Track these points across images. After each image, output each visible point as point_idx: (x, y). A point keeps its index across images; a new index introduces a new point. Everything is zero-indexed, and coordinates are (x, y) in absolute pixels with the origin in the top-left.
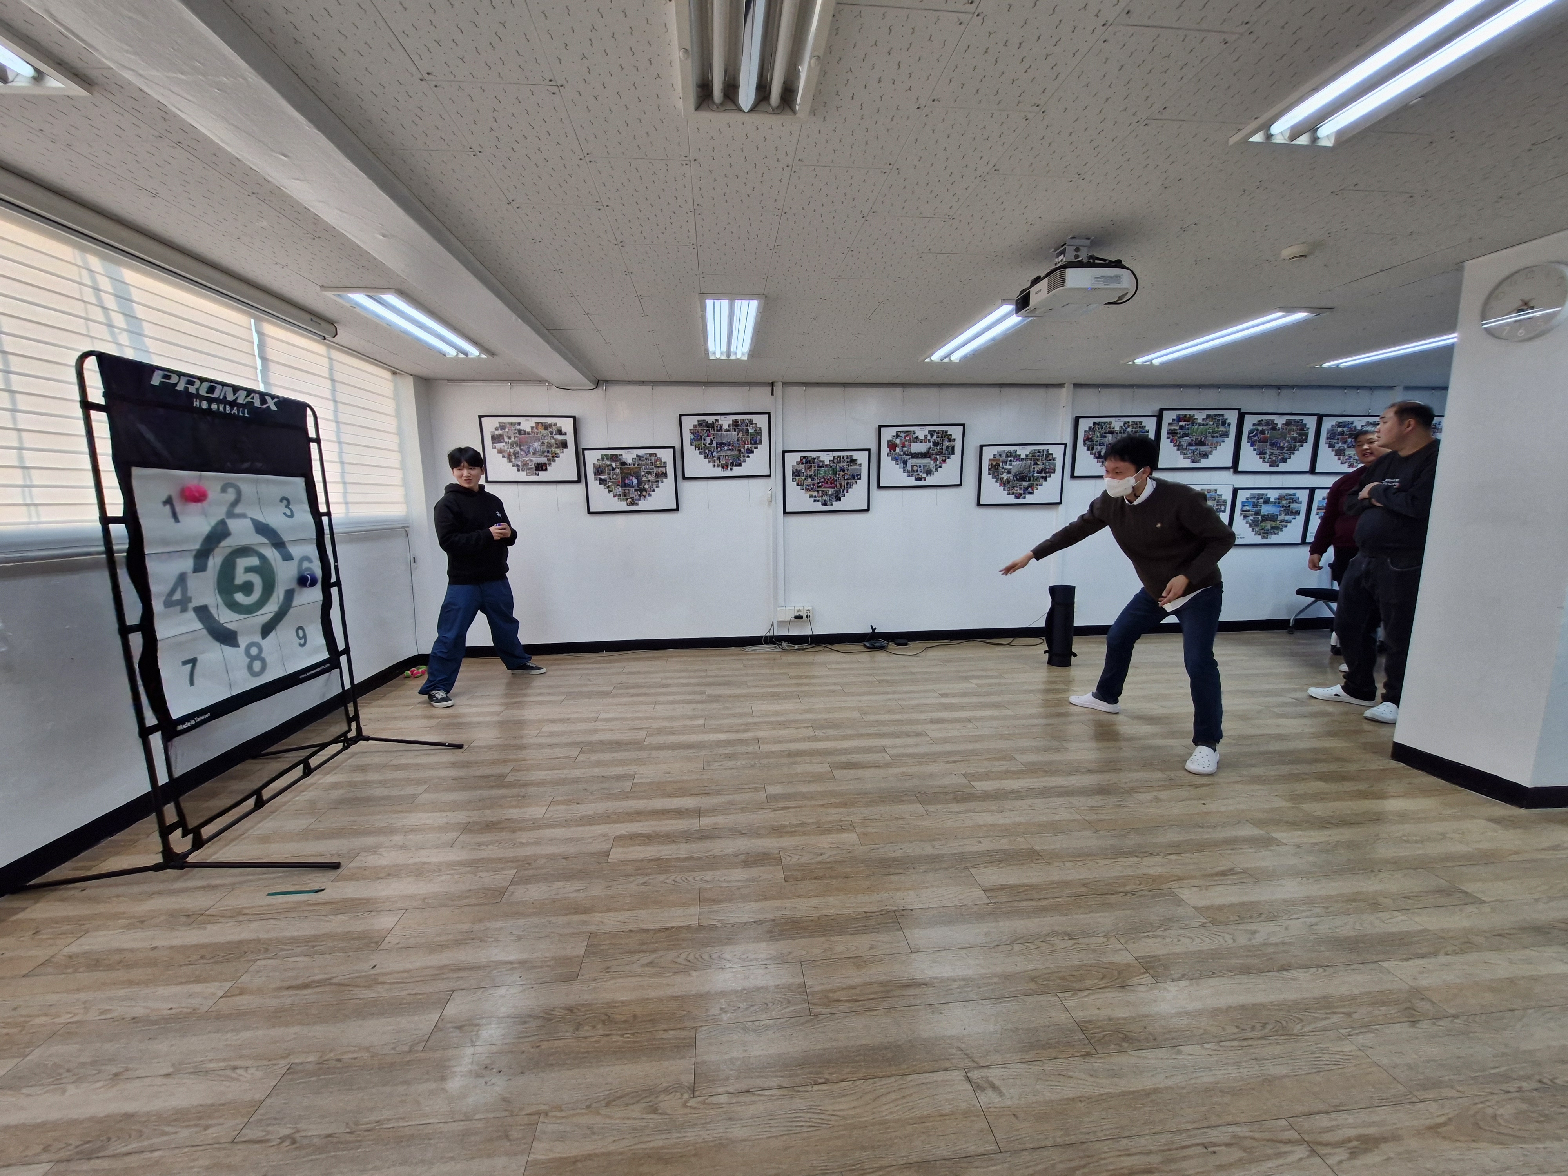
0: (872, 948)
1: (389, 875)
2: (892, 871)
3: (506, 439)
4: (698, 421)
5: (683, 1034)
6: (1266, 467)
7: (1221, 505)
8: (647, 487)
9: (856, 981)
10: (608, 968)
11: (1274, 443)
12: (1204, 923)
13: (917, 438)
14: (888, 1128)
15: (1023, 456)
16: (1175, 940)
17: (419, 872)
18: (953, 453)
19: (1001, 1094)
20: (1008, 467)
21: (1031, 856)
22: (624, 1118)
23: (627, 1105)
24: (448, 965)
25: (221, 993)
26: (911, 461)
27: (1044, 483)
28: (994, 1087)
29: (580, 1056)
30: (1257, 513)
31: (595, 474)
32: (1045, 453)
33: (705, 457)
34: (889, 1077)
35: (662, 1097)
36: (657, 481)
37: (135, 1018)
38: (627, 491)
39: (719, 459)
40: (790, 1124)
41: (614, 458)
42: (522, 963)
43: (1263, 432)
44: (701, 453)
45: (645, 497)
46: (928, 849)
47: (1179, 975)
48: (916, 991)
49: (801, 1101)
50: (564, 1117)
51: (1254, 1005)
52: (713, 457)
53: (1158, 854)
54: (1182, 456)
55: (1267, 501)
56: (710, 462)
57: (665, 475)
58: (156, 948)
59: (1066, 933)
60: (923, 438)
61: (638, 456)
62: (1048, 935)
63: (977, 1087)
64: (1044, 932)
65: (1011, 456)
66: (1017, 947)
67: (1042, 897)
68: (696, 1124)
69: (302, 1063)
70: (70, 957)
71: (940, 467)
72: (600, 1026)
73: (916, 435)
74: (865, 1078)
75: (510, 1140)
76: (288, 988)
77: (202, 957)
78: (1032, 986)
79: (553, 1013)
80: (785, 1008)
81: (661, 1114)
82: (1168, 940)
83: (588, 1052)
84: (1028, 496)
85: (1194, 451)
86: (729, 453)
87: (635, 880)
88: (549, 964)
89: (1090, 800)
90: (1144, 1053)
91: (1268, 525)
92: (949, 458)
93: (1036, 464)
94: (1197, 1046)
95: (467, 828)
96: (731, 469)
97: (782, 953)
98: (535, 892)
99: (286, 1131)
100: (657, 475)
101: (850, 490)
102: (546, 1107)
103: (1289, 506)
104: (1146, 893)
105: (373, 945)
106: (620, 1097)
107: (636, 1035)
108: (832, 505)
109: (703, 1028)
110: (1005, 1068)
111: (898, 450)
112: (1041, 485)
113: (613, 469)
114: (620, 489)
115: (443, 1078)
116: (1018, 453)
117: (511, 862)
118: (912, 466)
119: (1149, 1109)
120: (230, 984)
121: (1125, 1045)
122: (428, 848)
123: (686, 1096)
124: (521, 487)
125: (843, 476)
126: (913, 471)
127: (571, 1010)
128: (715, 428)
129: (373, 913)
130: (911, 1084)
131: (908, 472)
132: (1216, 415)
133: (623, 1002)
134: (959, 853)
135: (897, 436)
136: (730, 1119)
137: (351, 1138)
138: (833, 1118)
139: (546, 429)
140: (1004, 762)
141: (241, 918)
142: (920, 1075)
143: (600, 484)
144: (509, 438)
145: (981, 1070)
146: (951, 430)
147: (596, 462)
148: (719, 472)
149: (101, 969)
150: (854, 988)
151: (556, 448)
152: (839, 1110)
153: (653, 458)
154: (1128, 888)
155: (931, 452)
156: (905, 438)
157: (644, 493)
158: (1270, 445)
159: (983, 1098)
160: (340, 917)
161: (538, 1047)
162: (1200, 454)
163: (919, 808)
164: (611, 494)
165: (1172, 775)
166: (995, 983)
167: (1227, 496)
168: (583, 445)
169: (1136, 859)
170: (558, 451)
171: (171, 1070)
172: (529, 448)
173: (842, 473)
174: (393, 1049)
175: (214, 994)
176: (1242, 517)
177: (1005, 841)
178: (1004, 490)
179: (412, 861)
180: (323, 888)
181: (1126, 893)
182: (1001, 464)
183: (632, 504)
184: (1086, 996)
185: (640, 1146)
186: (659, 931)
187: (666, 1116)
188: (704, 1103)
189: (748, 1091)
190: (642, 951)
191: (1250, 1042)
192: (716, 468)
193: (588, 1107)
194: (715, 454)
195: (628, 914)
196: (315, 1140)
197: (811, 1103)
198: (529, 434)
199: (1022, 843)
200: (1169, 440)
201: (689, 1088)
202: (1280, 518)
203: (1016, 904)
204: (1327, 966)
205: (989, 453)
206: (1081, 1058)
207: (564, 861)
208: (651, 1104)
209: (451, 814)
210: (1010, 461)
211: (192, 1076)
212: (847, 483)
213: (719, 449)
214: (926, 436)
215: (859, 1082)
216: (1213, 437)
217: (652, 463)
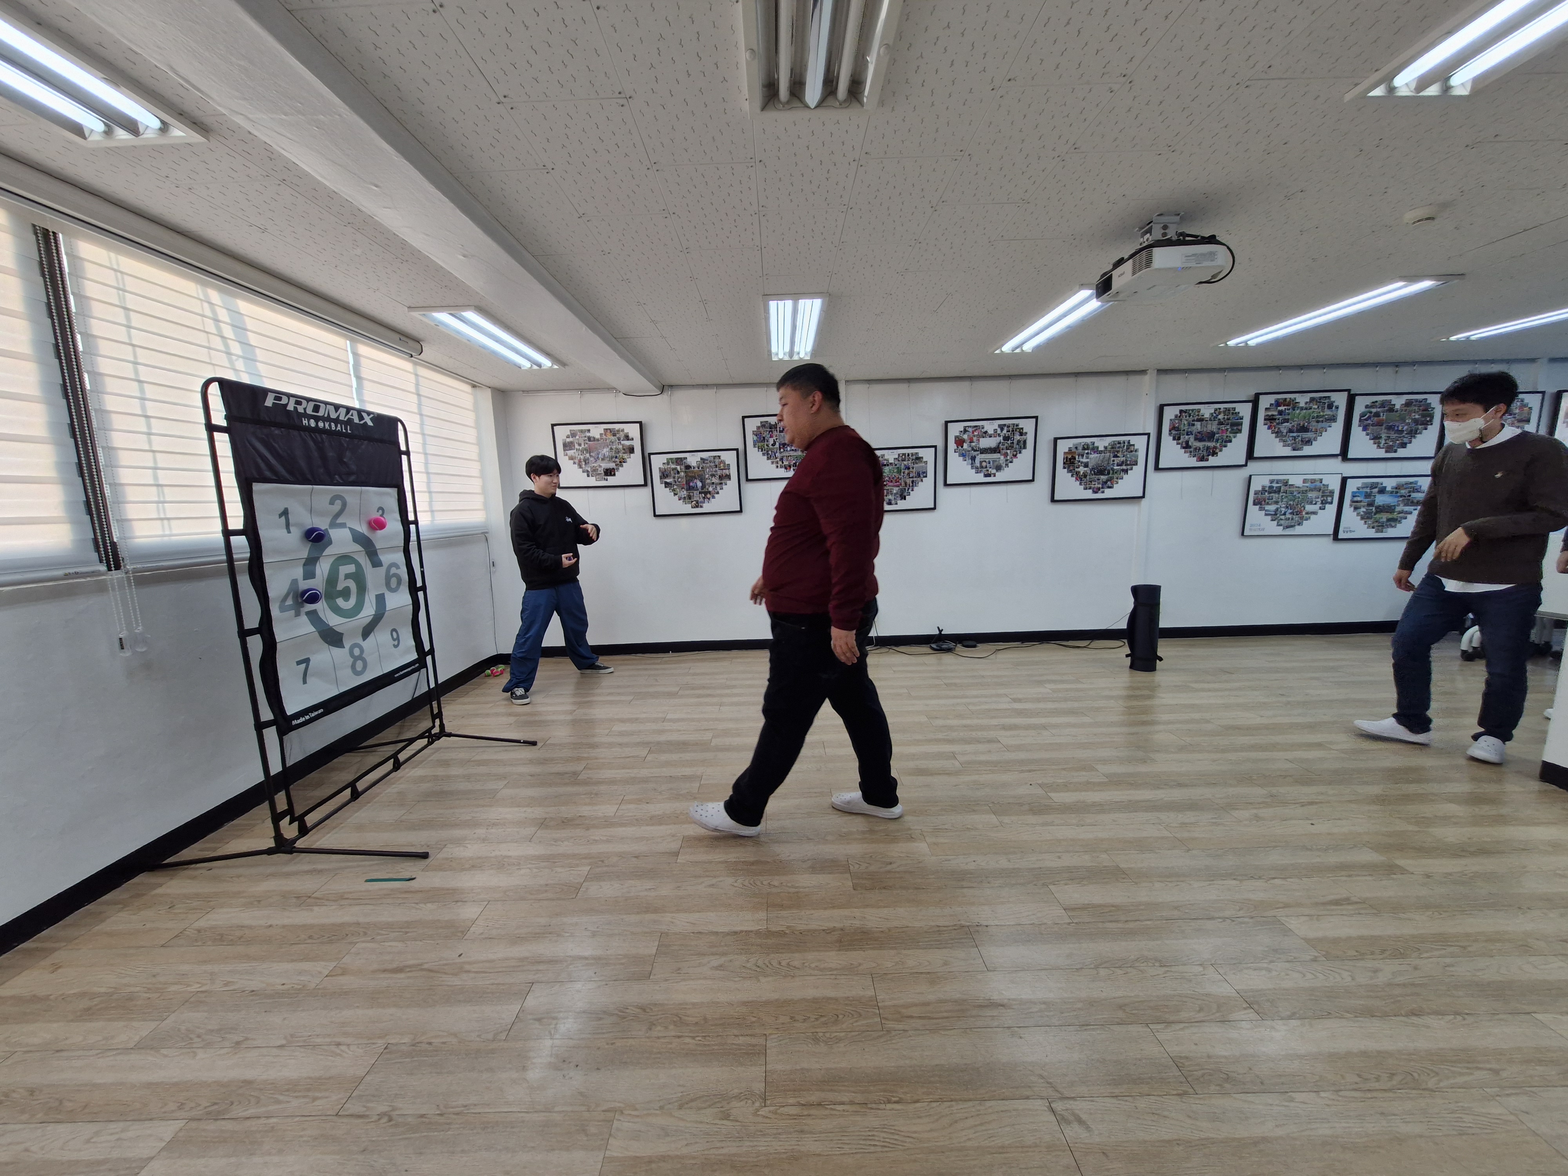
0: (946, 964)
1: (473, 866)
2: (965, 884)
3: (577, 446)
4: (761, 422)
5: (754, 1041)
6: (1382, 453)
7: (1327, 496)
8: (711, 489)
9: (931, 997)
10: (679, 969)
11: (1391, 426)
12: (1316, 957)
13: (986, 432)
14: (966, 1156)
15: (1101, 448)
16: (1283, 974)
17: (501, 865)
18: (1025, 447)
19: (1088, 1128)
20: (1084, 460)
21: (1116, 874)
22: (697, 1122)
23: (700, 1109)
24: (527, 958)
25: (326, 972)
26: (980, 457)
27: (1125, 476)
28: (1080, 1121)
29: (653, 1056)
30: (1371, 504)
31: (661, 478)
32: (1126, 444)
33: (768, 459)
34: (965, 1101)
35: (735, 1104)
36: (721, 484)
37: (253, 991)
38: (692, 494)
39: (782, 459)
40: (861, 1142)
41: (679, 461)
42: (598, 959)
43: (1377, 415)
44: (764, 454)
45: (709, 499)
46: (1003, 863)
47: (1288, 1013)
48: (995, 1012)
49: (874, 1119)
50: (637, 1116)
51: (1379, 1052)
52: (776, 458)
53: (1260, 878)
54: (1282, 444)
55: (1382, 491)
56: (773, 463)
57: (728, 477)
58: (271, 926)
59: (1156, 960)
60: (992, 432)
61: (702, 459)
62: (1137, 960)
63: (1061, 1120)
64: (1132, 957)
65: (1088, 449)
66: (1103, 972)
67: (1129, 919)
68: (768, 1134)
69: (397, 1044)
70: (199, 931)
71: (1011, 462)
72: (671, 1027)
73: (985, 430)
74: (941, 1100)
75: (587, 1135)
76: (385, 971)
77: (310, 937)
78: (1120, 1014)
79: (627, 1011)
80: (856, 1021)
81: (732, 1120)
82: (1274, 973)
83: (659, 1053)
84: (1107, 490)
85: (1295, 438)
87: (703, 882)
88: (623, 961)
89: (1181, 816)
90: (1250, 1097)
91: (1384, 517)
92: (1020, 453)
93: (1116, 456)
94: (1311, 1093)
95: (543, 824)
97: (852, 964)
98: (608, 889)
99: (383, 1108)
100: (721, 477)
101: (915, 488)
102: (622, 1105)
103: (1410, 496)
104: (1246, 920)
105: (459, 934)
106: (692, 1100)
107: (708, 1038)
108: (896, 504)
109: (773, 1036)
110: (1092, 1101)
111: (965, 446)
112: (1122, 478)
113: (678, 472)
114: (685, 492)
115: (524, 1068)
116: (1096, 445)
117: (585, 858)
118: (981, 462)
119: (1257, 1159)
120: (334, 964)
121: (1227, 1085)
122: (509, 842)
123: (757, 1104)
124: (591, 491)
125: (909, 474)
126: (982, 467)
127: (643, 1009)
128: (778, 429)
129: (459, 904)
130: (990, 1110)
131: (977, 468)
132: (1321, 398)
133: (694, 1004)
134: (1038, 868)
135: (965, 431)
136: (802, 1131)
137: (442, 1120)
138: (908, 1140)
139: (614, 435)
140: (1084, 773)
141: (343, 902)
142: (999, 1102)
143: (666, 487)
144: (580, 445)
145: (1066, 1102)
146: (1022, 423)
147: (662, 466)
148: (782, 473)
149: (225, 943)
150: (927, 1004)
151: (624, 453)
152: (915, 1132)
153: (717, 460)
154: (1227, 913)
155: (1001, 446)
156: (973, 433)
157: (708, 496)
158: (1385, 428)
159: (1068, 1131)
160: (429, 905)
161: (612, 1044)
162: (1302, 441)
163: (993, 819)
164: (677, 497)
165: (1274, 790)
166: (1079, 1009)
167: (1335, 486)
168: (650, 449)
169: (1234, 882)
170: (625, 456)
171: (284, 1042)
172: (598, 454)
173: (907, 471)
174: (479, 1036)
175: (320, 973)
176: (1352, 509)
177: (1087, 857)
178: (1081, 484)
179: (493, 854)
180: (413, 877)
181: (1224, 919)
182: (1077, 457)
183: (697, 506)
184: (1182, 1029)
185: (712, 1151)
186: (728, 934)
187: (739, 1124)
188: (775, 1113)
189: (819, 1105)
190: (713, 954)
191: (1375, 1094)
192: (779, 469)
193: (661, 1108)
194: (778, 455)
195: (697, 915)
196: (410, 1120)
197: (886, 1122)
198: (598, 440)
199: (1105, 859)
200: (1267, 426)
201: (760, 1097)
202: (1398, 509)
203: (1100, 925)
204: (1467, 1014)
205: (1063, 447)
206: (1177, 1097)
207: (634, 859)
208: (722, 1109)
209: (529, 810)
210: (1087, 453)
211: (302, 1050)
212: (913, 482)
213: (782, 450)
214: (995, 431)
215: (934, 1104)
216: (1318, 422)
217: (716, 466)
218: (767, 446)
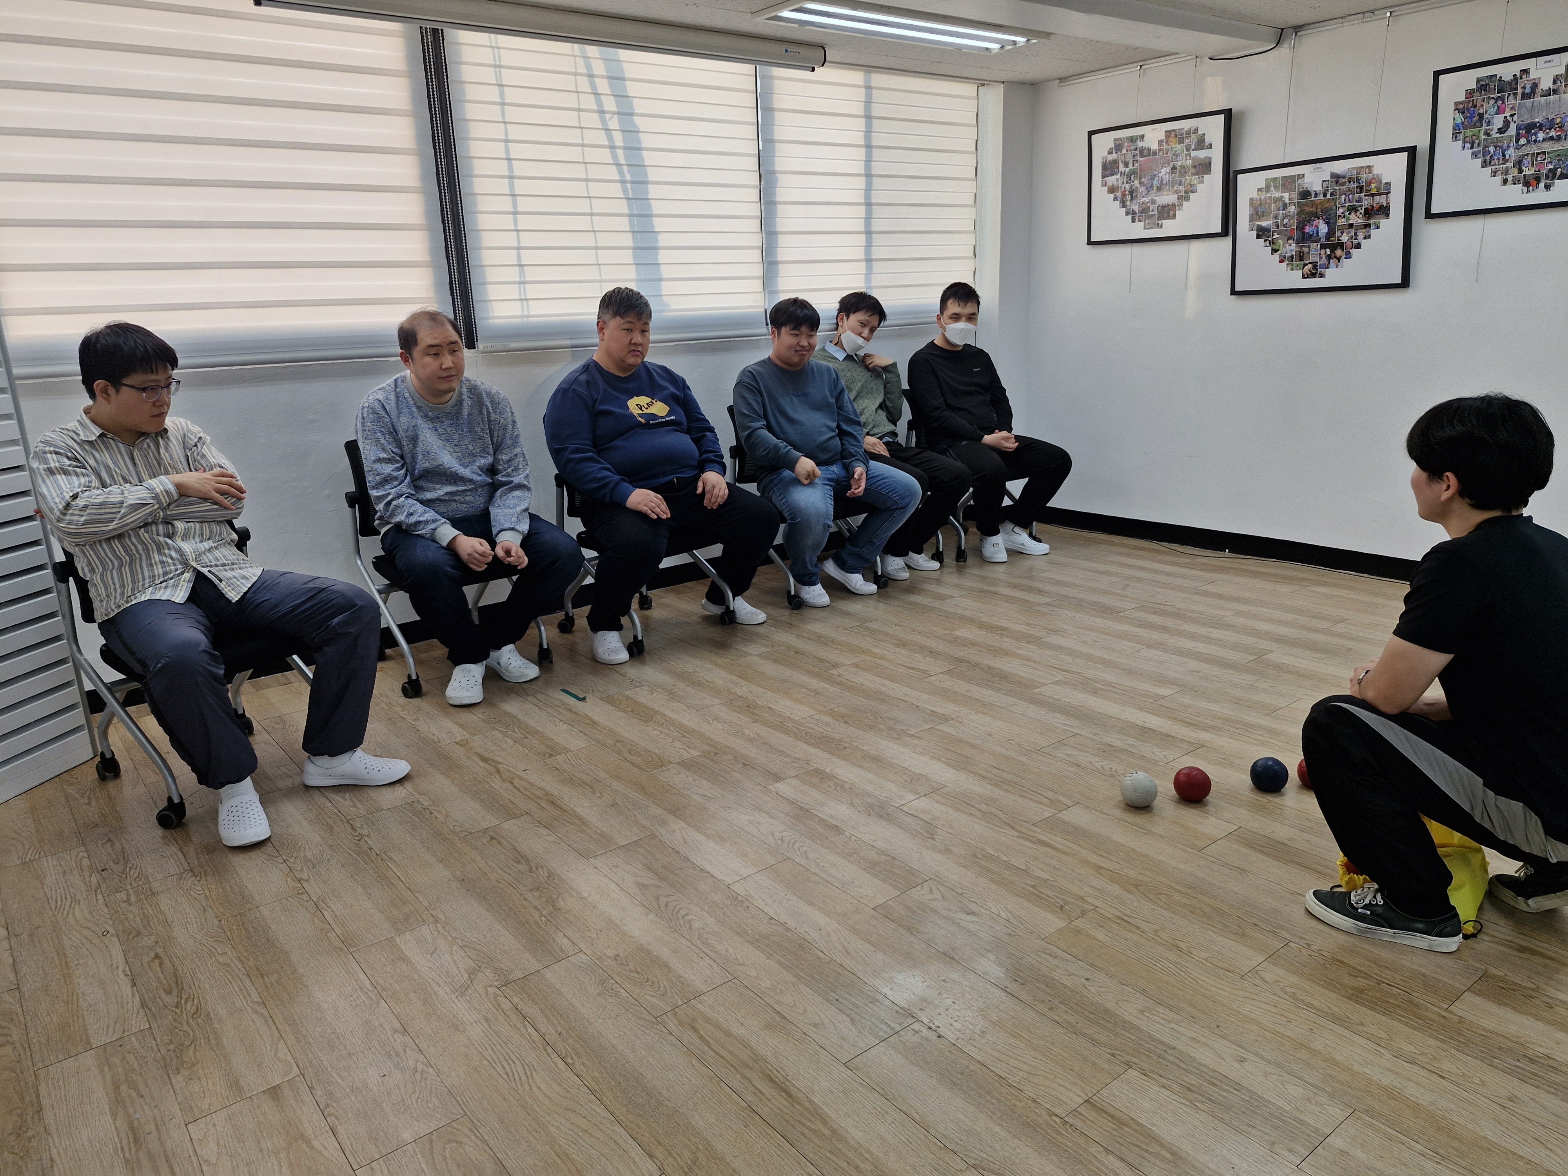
4: (1481, 80)
8: (1345, 238)
33: (1485, 164)
36: (1368, 226)
39: (1519, 164)
44: (1475, 155)
45: (1339, 259)
52: (1505, 161)
56: (1494, 174)
86: (1547, 147)
96: (1547, 187)
100: (1369, 213)
114: (1294, 245)
128: (1520, 91)
147: (1255, 195)
148: (1516, 195)
157: (1339, 252)
164: (1276, 256)
168: (1237, 164)
183: (1313, 275)
192: (1510, 187)
194: (1511, 153)
213: (1523, 141)
217: (1361, 188)
218: (1487, 134)
